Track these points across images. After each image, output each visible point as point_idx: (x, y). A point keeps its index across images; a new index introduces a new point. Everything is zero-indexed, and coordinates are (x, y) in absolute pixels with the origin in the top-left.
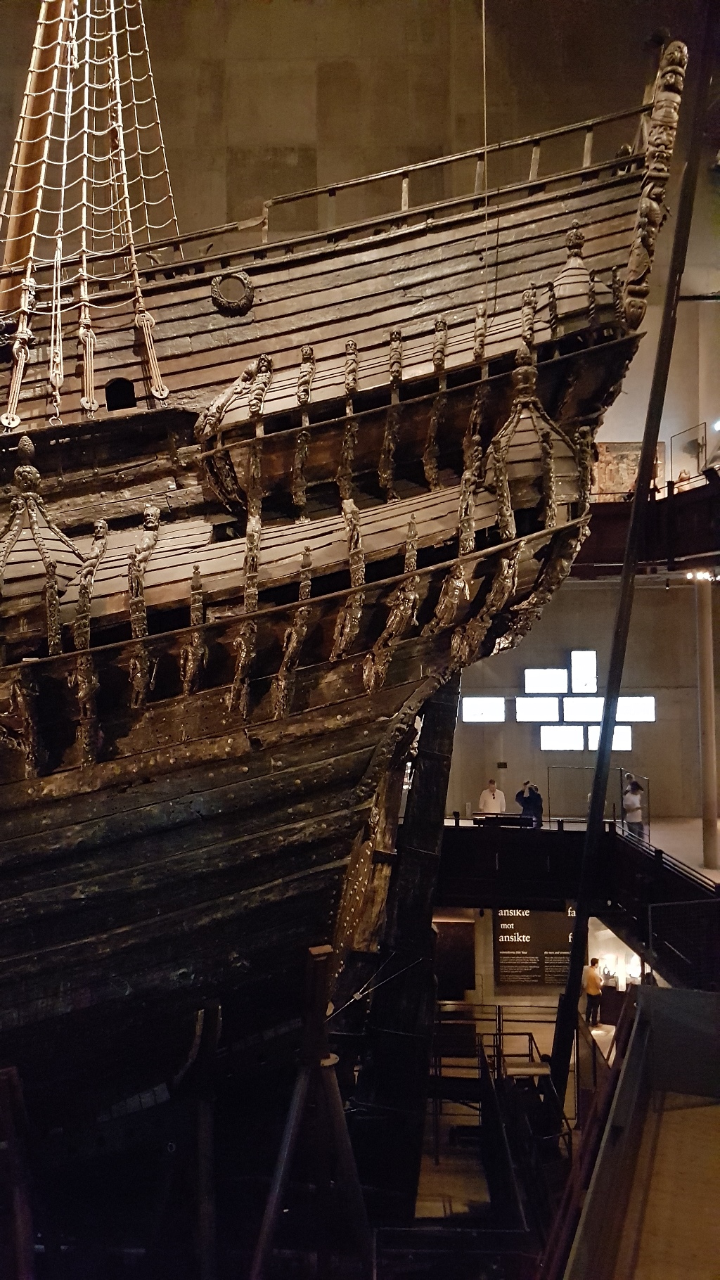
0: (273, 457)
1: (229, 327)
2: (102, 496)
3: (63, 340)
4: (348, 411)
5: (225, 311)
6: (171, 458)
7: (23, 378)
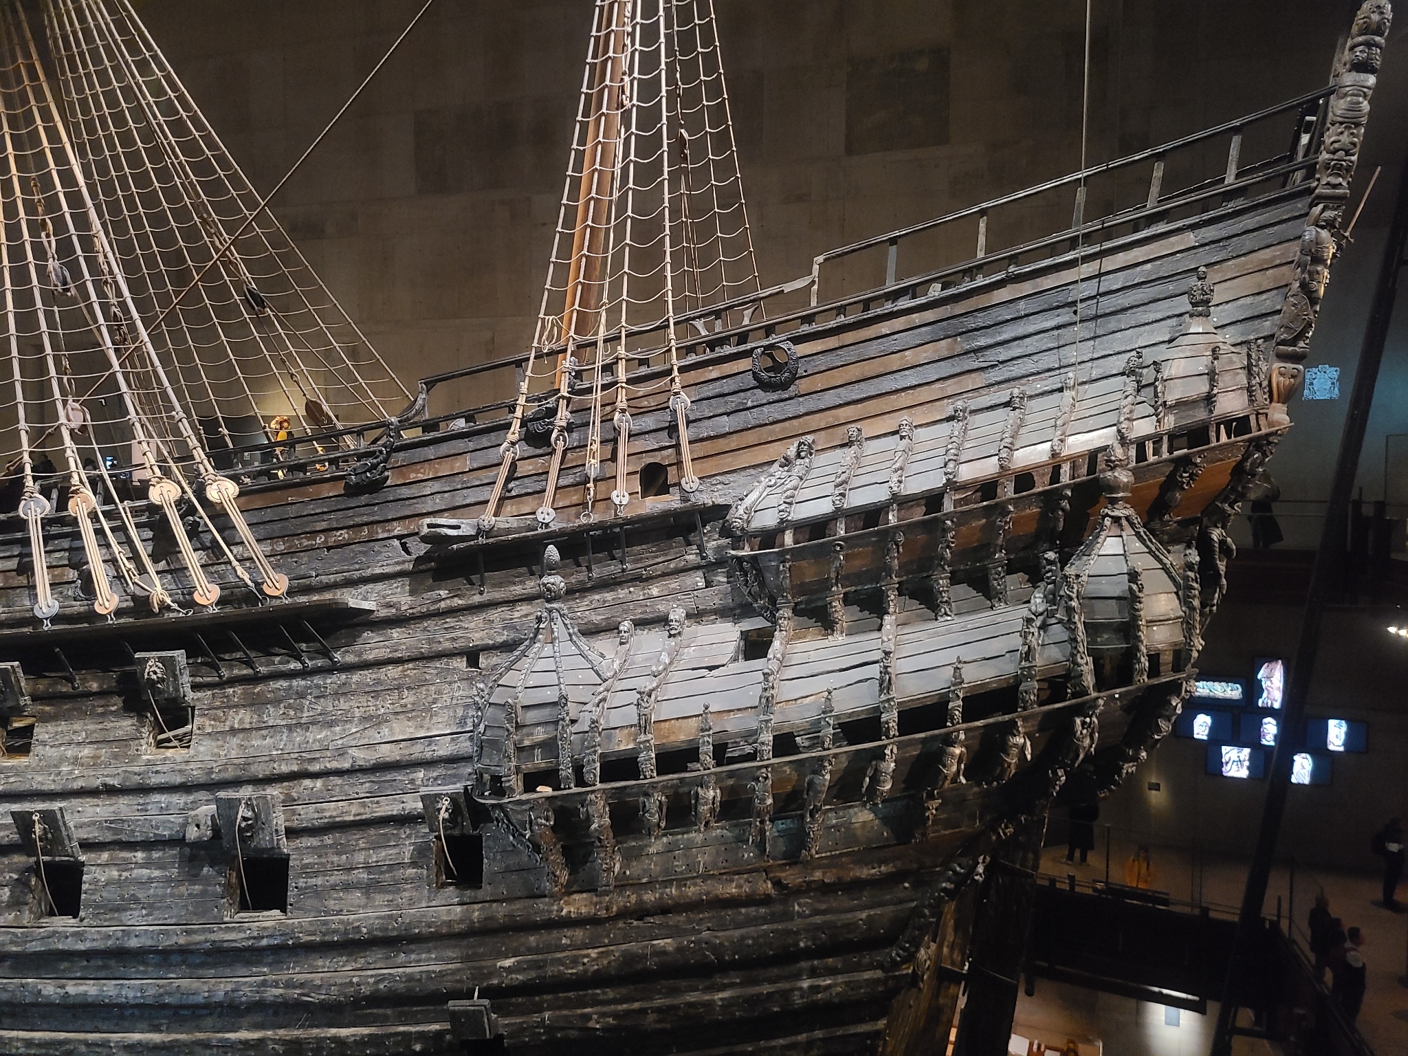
1: (770, 403)
2: (630, 592)
4: (890, 517)
5: (764, 386)
6: (700, 554)
7: (561, 464)
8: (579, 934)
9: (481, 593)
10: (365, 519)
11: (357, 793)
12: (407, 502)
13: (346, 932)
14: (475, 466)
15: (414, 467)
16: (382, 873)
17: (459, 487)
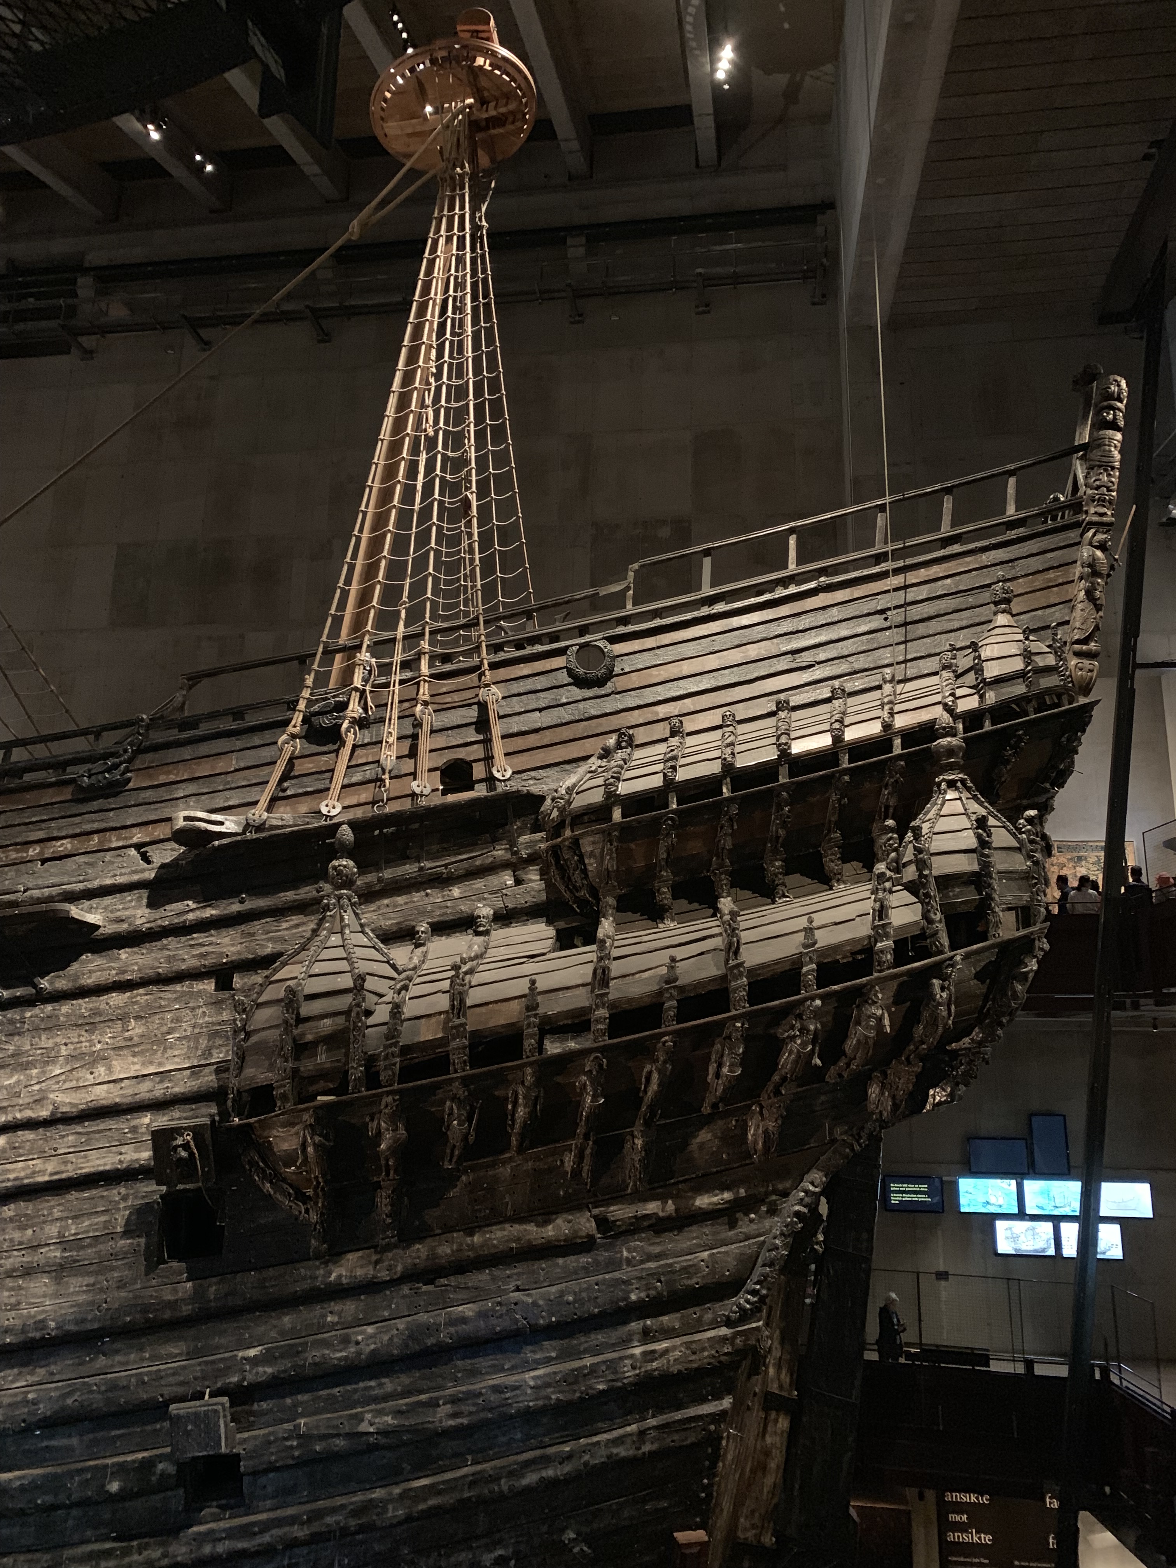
0: (633, 846)
1: (585, 700)
2: (427, 895)
3: (399, 718)
4: (725, 790)
5: (580, 682)
6: (511, 849)
7: (349, 761)
8: (350, 1307)
9: (242, 902)
10: (96, 826)
11: (55, 1150)
12: (152, 807)
13: (23, 1331)
14: (242, 765)
15: (165, 768)
16: (83, 1248)
17: (221, 788)
